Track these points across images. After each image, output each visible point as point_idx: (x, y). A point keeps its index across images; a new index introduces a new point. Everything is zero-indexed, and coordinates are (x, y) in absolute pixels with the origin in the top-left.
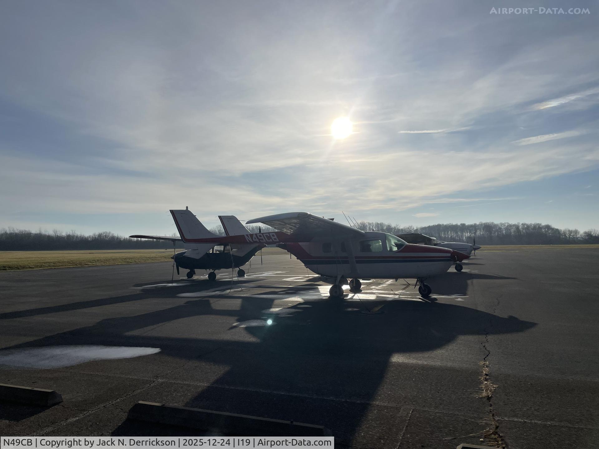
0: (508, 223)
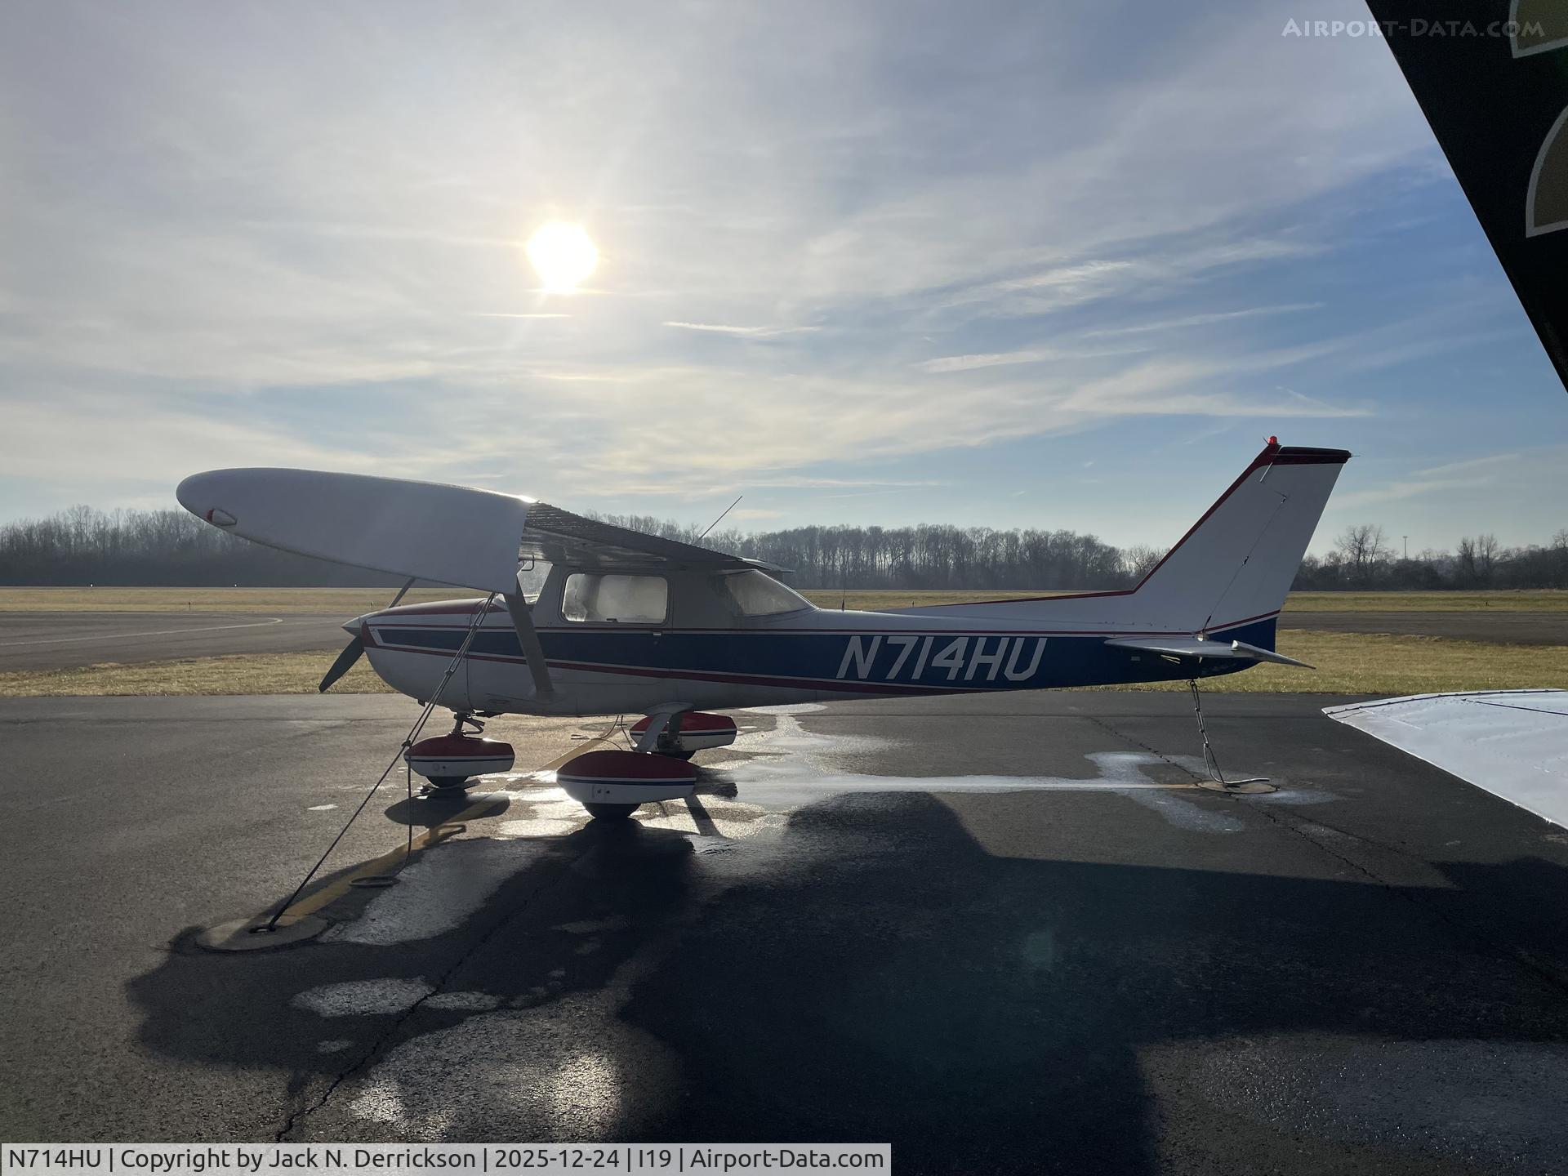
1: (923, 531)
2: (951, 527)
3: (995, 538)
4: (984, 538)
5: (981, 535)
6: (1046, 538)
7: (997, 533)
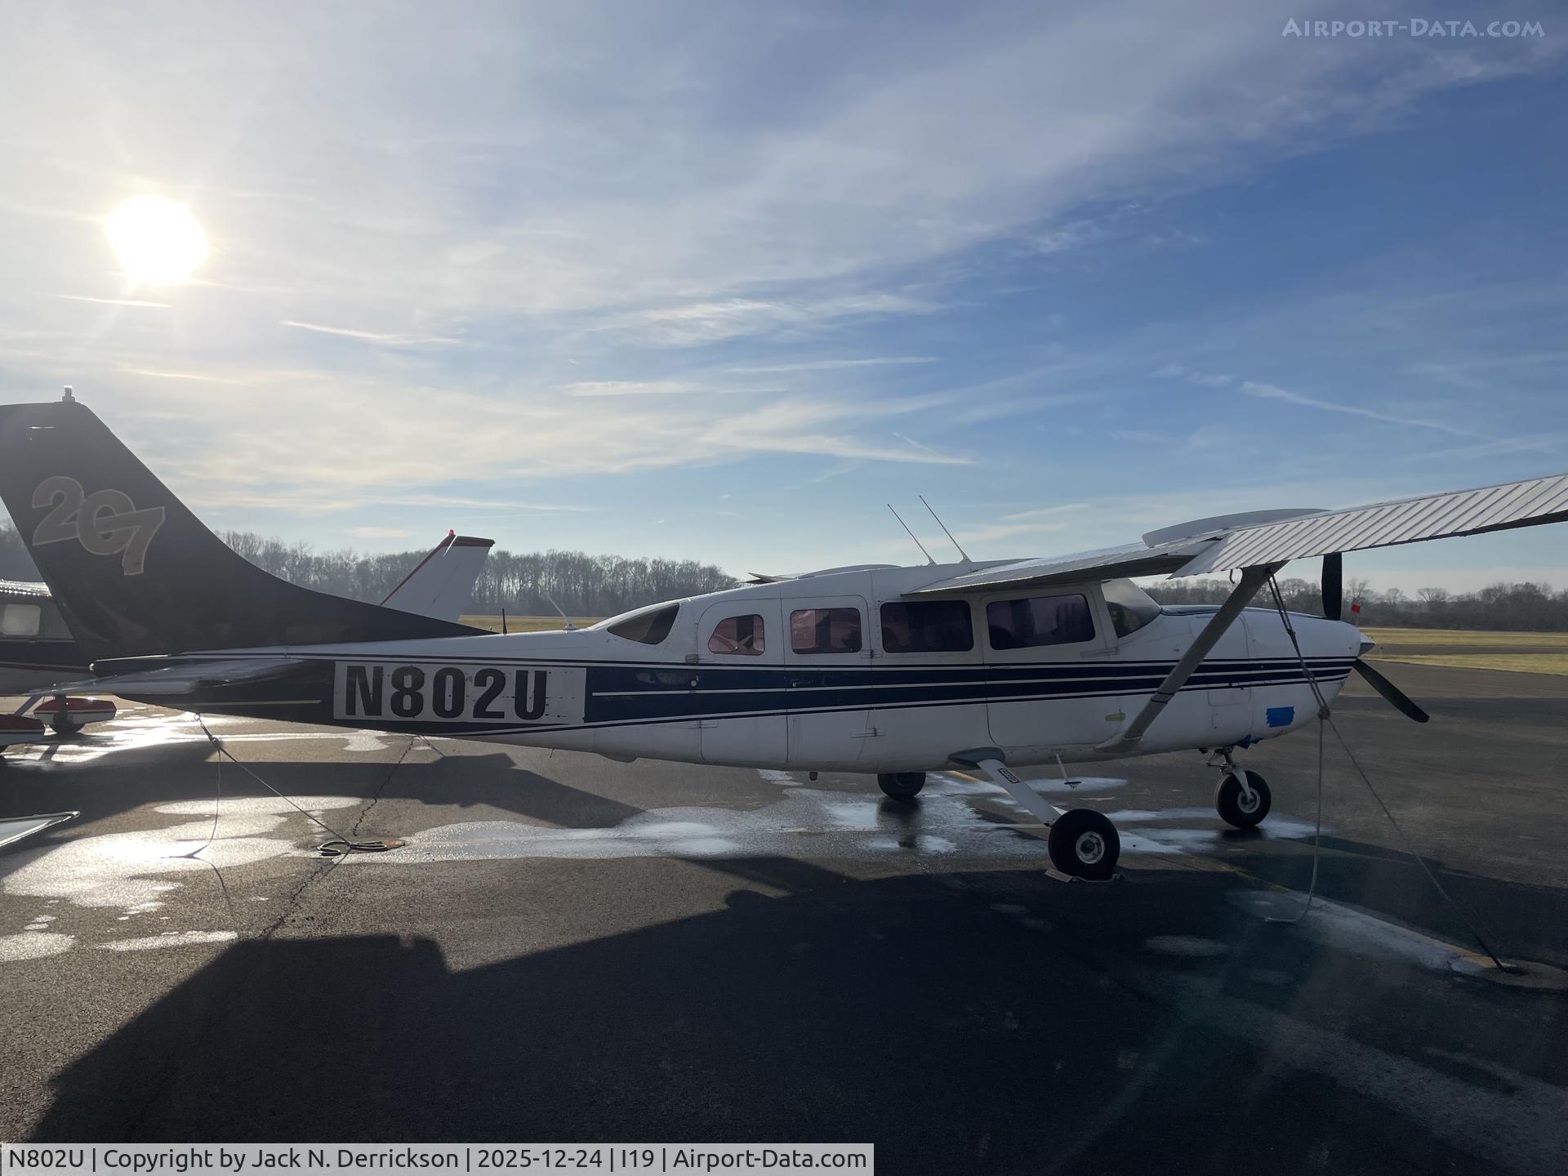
0: (618, 557)
1: (552, 557)
2: (581, 554)
3: (624, 565)
4: (614, 566)
5: (611, 563)
6: (673, 567)
7: (626, 562)
